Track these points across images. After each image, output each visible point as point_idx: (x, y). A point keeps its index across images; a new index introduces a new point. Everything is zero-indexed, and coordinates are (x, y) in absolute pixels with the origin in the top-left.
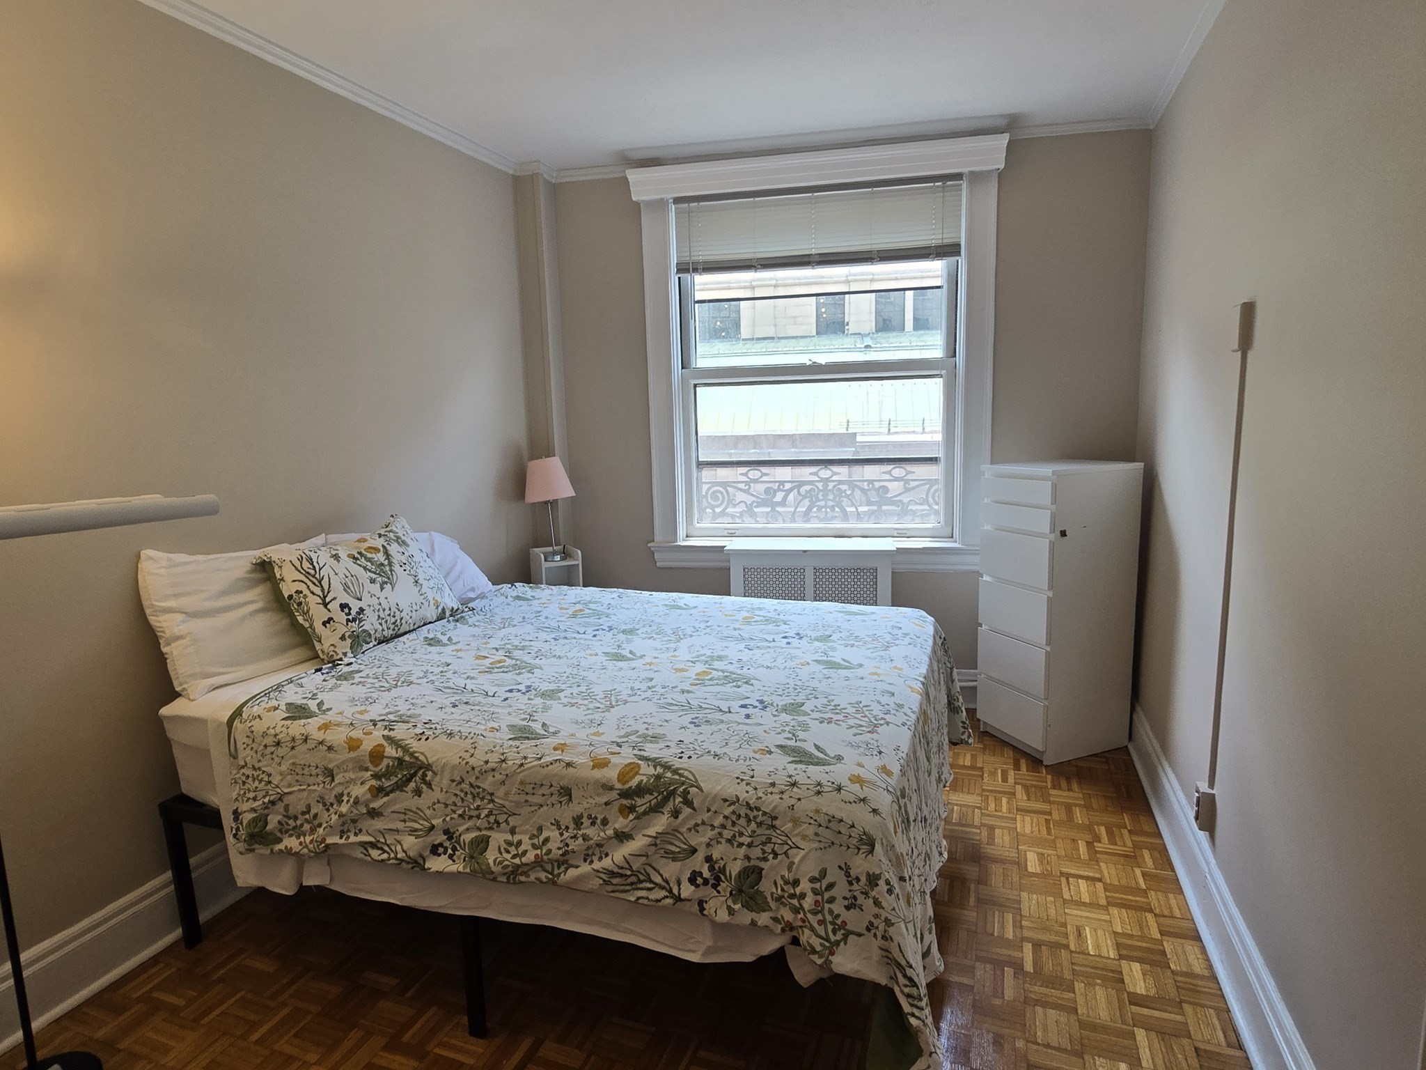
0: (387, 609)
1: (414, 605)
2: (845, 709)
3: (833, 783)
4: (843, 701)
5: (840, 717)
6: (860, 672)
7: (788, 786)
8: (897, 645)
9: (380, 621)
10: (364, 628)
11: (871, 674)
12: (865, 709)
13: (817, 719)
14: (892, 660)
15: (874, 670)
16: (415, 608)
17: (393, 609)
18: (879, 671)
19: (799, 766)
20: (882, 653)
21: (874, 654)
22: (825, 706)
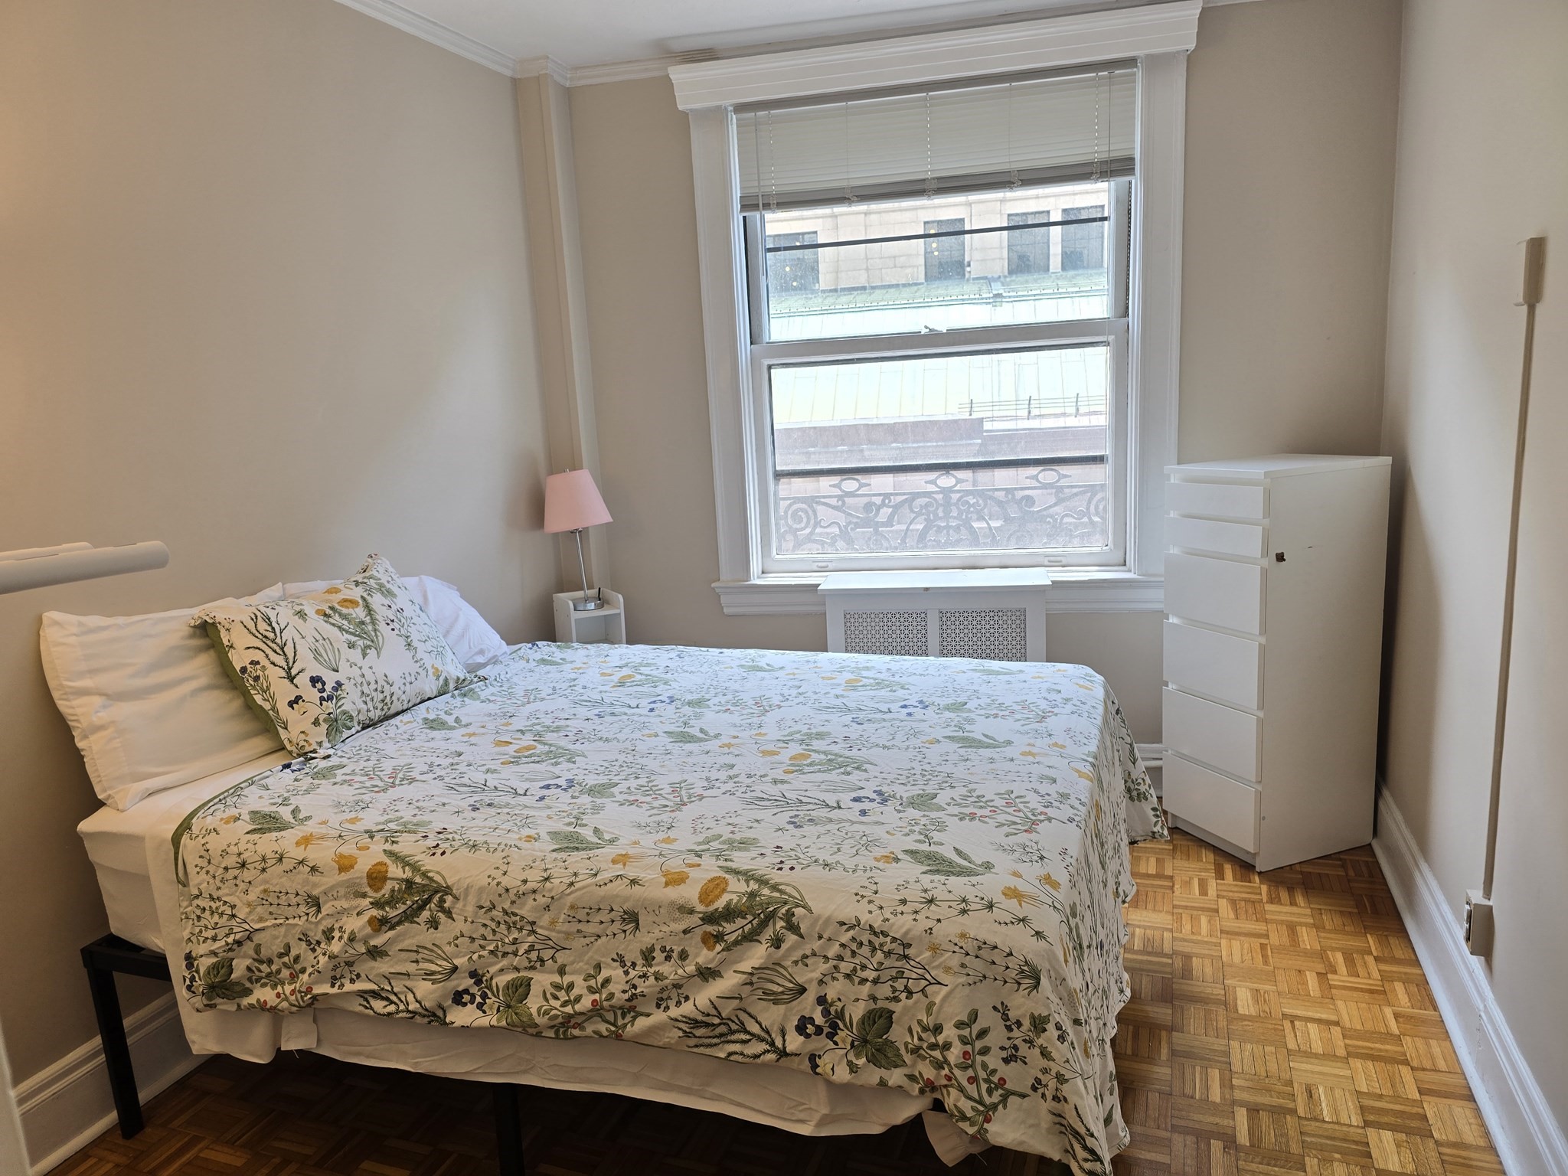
0: (373, 682)
1: (407, 675)
2: (992, 801)
3: (983, 899)
4: (989, 790)
5: (986, 812)
6: (1009, 751)
7: (922, 903)
8: (1056, 715)
9: (364, 699)
10: (343, 708)
11: (1024, 754)
12: (1018, 800)
13: (956, 816)
14: (1050, 735)
15: (1027, 749)
16: (409, 679)
17: (381, 682)
18: (1034, 750)
19: (937, 877)
20: (1036, 726)
21: (1026, 728)
22: (965, 797)
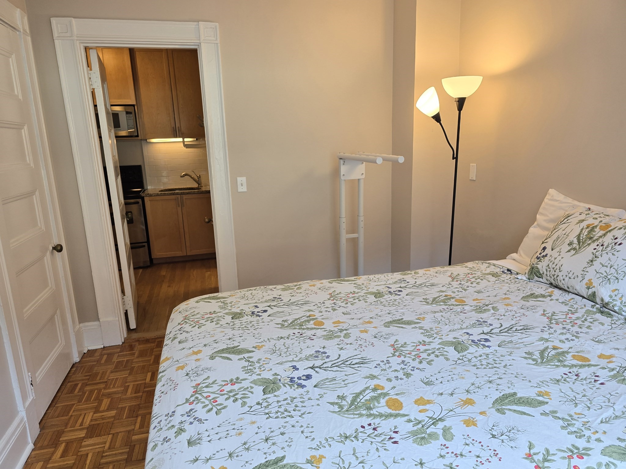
2: (206, 321)
4: (210, 326)
9: (547, 268)
12: (194, 325)
13: (218, 312)
16: (570, 275)
17: (558, 267)
22: (218, 320)
